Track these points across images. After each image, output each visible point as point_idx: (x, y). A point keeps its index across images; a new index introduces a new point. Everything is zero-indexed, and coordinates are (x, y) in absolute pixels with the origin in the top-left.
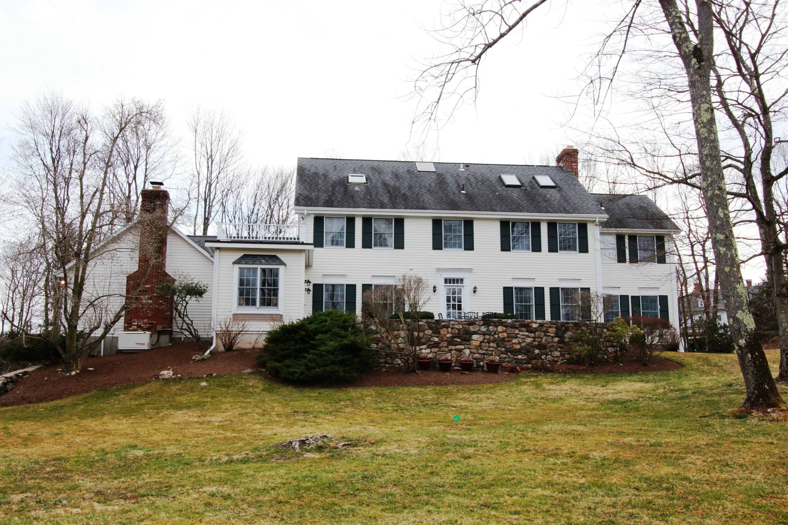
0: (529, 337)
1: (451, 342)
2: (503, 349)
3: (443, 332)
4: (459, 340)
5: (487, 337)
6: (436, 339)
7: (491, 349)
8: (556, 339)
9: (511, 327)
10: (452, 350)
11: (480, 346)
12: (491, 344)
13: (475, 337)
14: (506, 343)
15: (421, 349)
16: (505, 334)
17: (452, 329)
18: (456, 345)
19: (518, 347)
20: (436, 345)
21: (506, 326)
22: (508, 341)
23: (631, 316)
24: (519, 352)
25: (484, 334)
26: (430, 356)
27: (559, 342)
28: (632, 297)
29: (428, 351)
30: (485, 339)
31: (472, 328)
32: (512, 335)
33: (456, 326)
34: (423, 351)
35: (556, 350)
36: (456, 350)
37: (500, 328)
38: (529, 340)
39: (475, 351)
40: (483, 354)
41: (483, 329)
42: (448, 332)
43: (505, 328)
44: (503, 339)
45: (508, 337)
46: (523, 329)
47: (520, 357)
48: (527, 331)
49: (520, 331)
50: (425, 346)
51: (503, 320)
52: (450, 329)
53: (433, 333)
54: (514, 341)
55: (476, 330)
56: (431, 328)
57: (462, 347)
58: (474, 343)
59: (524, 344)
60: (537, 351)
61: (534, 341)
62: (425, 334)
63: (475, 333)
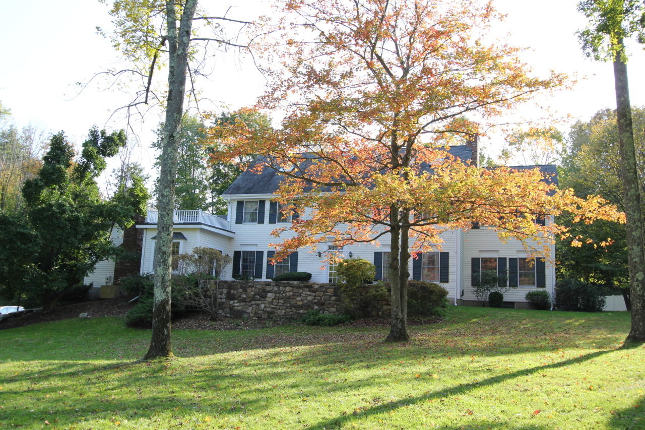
0: (310, 295)
1: (253, 298)
2: (289, 305)
3: (249, 290)
4: (258, 297)
5: (278, 295)
6: (244, 296)
7: (280, 304)
8: (333, 298)
9: (297, 288)
10: (253, 304)
11: (271, 303)
12: (280, 301)
13: (269, 295)
14: (291, 300)
15: (234, 303)
16: (291, 293)
17: (255, 288)
18: (256, 301)
19: (301, 303)
20: (244, 300)
21: (293, 287)
22: (293, 299)
23: (508, 275)
24: (301, 307)
25: (276, 293)
26: (239, 308)
27: (336, 300)
28: (510, 259)
29: (238, 304)
30: (276, 296)
31: (268, 288)
32: (297, 294)
33: (258, 286)
34: (235, 304)
35: (333, 307)
36: (256, 304)
37: (287, 289)
38: (310, 298)
39: (267, 305)
40: (273, 308)
41: (276, 289)
42: (252, 291)
43: (291, 289)
44: (289, 297)
45: (293, 295)
46: (306, 289)
47: (301, 311)
48: (309, 291)
49: (304, 291)
50: (237, 301)
51: (291, 282)
52: (254, 288)
53: (243, 291)
54: (298, 298)
55: (270, 289)
56: (242, 288)
57: (260, 302)
58: (268, 299)
59: (305, 302)
60: (316, 307)
61: (315, 299)
62: (237, 292)
63: (270, 292)
